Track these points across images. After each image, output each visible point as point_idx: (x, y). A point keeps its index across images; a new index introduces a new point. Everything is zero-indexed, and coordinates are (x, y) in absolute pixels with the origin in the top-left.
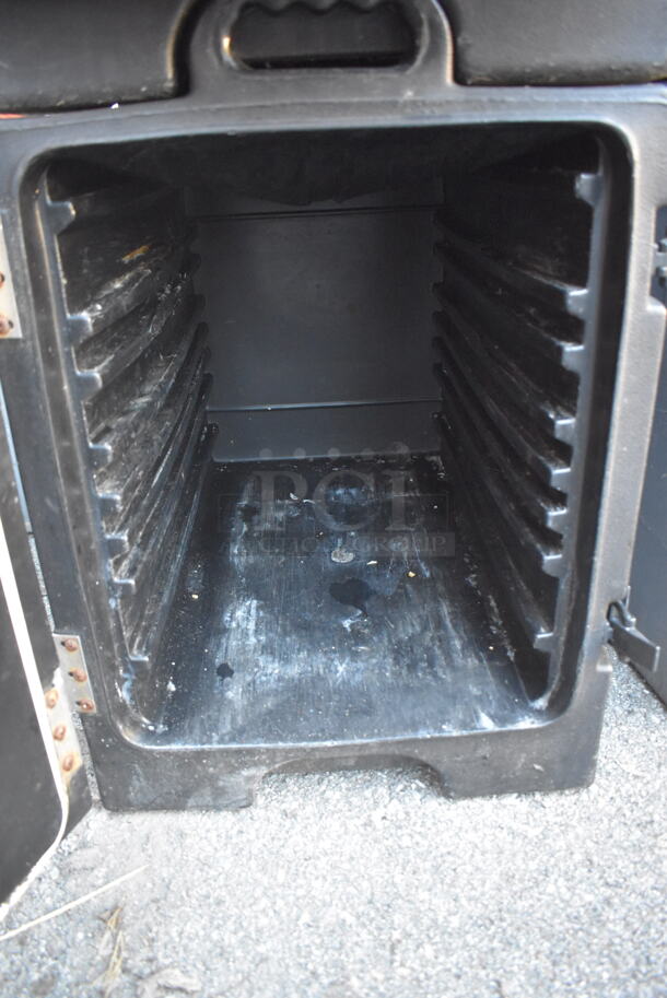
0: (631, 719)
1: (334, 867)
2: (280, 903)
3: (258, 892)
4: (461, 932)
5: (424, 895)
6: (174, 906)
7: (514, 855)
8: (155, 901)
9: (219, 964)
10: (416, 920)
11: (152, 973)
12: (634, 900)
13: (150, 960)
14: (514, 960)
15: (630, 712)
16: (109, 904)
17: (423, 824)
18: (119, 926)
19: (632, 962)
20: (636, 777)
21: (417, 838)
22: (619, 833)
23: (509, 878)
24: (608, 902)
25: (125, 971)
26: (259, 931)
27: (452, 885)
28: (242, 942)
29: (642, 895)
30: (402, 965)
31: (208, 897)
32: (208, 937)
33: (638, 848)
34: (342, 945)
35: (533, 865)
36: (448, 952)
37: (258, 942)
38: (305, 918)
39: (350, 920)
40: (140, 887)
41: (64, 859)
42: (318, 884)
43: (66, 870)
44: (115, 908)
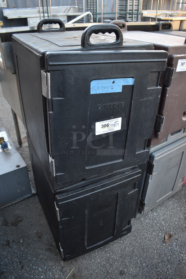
1: (99, 256)
2: (95, 265)
3: (91, 264)
4: (119, 259)
5: (112, 256)
6: (82, 271)
7: (121, 246)
8: (79, 271)
9: (92, 276)
10: (113, 260)
12: (137, 247)
14: (126, 260)
16: (72, 274)
17: (108, 246)
18: (77, 277)
19: (139, 256)
21: (108, 248)
22: (132, 238)
23: (121, 250)
24: (134, 248)
26: (94, 269)
27: (115, 253)
28: (93, 272)
29: (137, 246)
30: (114, 266)
31: (85, 268)
32: (88, 273)
33: (135, 240)
34: (106, 267)
35: (123, 247)
36: (118, 263)
37: (95, 271)
38: (99, 265)
39: (105, 263)
40: (75, 270)
41: (61, 271)
42: (98, 260)
43: (63, 273)
44: (74, 275)
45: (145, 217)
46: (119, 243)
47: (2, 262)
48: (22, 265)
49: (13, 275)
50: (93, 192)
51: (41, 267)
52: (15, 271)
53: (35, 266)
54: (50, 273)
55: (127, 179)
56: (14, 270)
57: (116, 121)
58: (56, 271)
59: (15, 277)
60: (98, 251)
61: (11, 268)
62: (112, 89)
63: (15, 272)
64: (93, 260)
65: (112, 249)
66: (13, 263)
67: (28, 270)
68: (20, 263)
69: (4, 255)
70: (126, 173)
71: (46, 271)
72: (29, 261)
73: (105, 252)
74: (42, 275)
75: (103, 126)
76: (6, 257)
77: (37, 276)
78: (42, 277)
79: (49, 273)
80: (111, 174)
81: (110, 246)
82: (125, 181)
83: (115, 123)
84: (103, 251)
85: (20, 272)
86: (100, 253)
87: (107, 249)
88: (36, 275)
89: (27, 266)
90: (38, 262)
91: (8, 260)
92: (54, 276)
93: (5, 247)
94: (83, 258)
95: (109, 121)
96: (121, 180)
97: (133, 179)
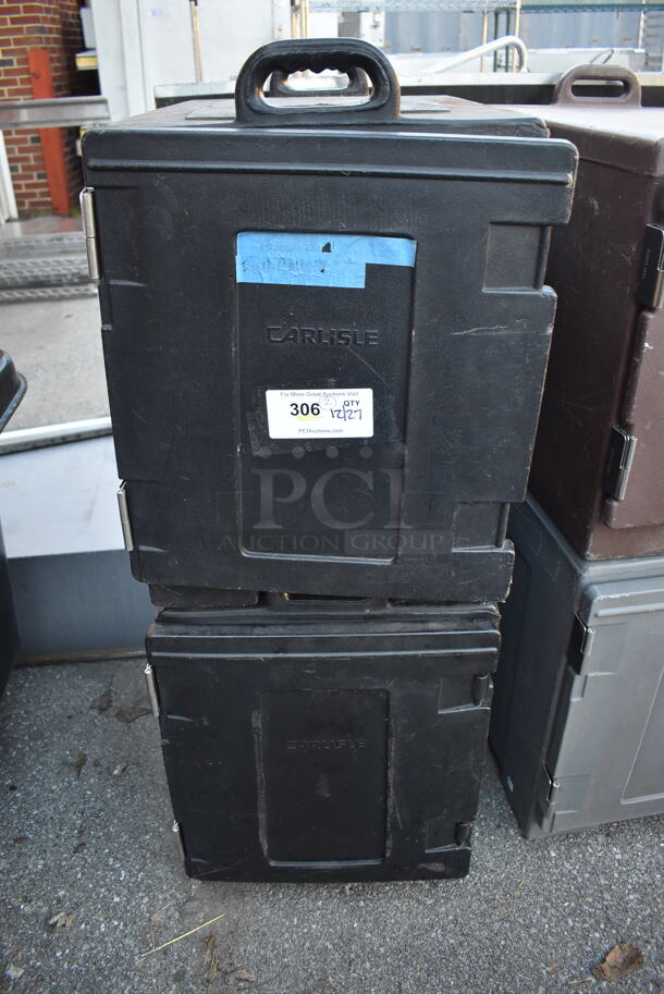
0: (497, 831)
1: (323, 916)
2: (295, 936)
3: (284, 930)
4: (385, 956)
5: (368, 935)
6: (240, 936)
7: (417, 915)
8: (232, 932)
9: (264, 968)
10: (363, 948)
11: (232, 972)
12: (475, 944)
13: (231, 964)
14: (410, 972)
15: (499, 827)
16: (207, 933)
17: (372, 894)
18: (214, 946)
19: (467, 977)
20: (491, 871)
21: (368, 902)
22: (475, 905)
23: (412, 928)
24: (461, 944)
25: (218, 970)
26: (284, 951)
27: (383, 930)
28: (276, 956)
29: (480, 941)
30: (354, 972)
31: (258, 931)
32: (258, 953)
33: (483, 915)
34: (325, 960)
35: (426, 921)
36: (377, 966)
37: (284, 957)
38: (307, 945)
39: (330, 947)
40: (223, 925)
41: (180, 907)
42: (314, 926)
43: (183, 914)
44: (211, 937)
45: (568, 849)
46: (418, 901)
47: (37, 809)
48: (83, 839)
49: (44, 859)
50: (281, 655)
51: (130, 871)
52: (54, 849)
53: (116, 859)
54: (146, 900)
55: (427, 647)
56: (56, 845)
57: (350, 398)
58: (165, 900)
59: (44, 865)
60: (330, 897)
61: (51, 836)
62: (323, 271)
63: (52, 852)
64: (295, 920)
65: (380, 909)
66: (62, 823)
67: (89, 861)
68: (81, 832)
69: (52, 791)
70: (432, 625)
71: (138, 886)
72: (108, 837)
73: (353, 910)
74: (118, 895)
75: (299, 410)
76: (54, 800)
77: (103, 890)
78: (117, 899)
79: (142, 898)
80: (373, 613)
81: (379, 900)
82: (421, 652)
83: (347, 408)
84: (346, 903)
85: (66, 859)
86: (330, 907)
87: (362, 903)
88: (102, 887)
89: (93, 850)
90: (129, 852)
91: (54, 809)
92: (152, 913)
93: (66, 769)
94: (268, 897)
95: (319, 394)
96: (400, 643)
97: (461, 657)
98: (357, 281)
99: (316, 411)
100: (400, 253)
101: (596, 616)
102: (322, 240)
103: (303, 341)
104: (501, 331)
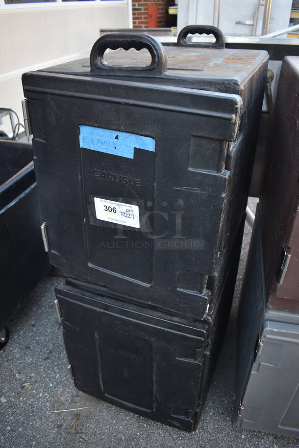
1: (127, 424)
2: (111, 428)
3: (108, 424)
5: (141, 440)
6: (90, 419)
7: (167, 440)
8: (87, 416)
9: (93, 437)
11: (80, 433)
13: (81, 430)
16: (78, 413)
17: (151, 423)
18: (78, 420)
20: (210, 433)
21: (148, 426)
25: (75, 430)
26: (104, 433)
27: (149, 441)
28: (100, 434)
31: (97, 420)
32: (94, 429)
34: (119, 443)
37: (103, 435)
38: (115, 434)
39: (123, 439)
40: (86, 412)
41: (72, 397)
42: (121, 427)
43: (72, 401)
44: (78, 415)
46: (170, 434)
47: (39, 337)
48: (50, 355)
49: (32, 358)
50: (106, 311)
51: (61, 375)
52: (38, 356)
53: (58, 368)
54: (61, 389)
55: (170, 328)
56: (39, 354)
57: (129, 209)
58: (68, 392)
59: (32, 361)
60: (133, 417)
61: (39, 350)
62: (115, 148)
63: (36, 356)
64: (115, 421)
65: (152, 431)
66: (45, 346)
67: (48, 365)
68: (50, 352)
69: (47, 332)
70: (175, 319)
71: (61, 383)
72: (59, 358)
73: (140, 427)
74: (52, 384)
75: (108, 209)
76: (46, 336)
77: (48, 379)
78: (51, 385)
79: (60, 388)
80: (152, 304)
81: (153, 426)
82: (167, 330)
83: (128, 213)
84: (139, 422)
85: (40, 362)
86: (131, 422)
87: (145, 425)
88: (48, 378)
89: (51, 361)
90: (64, 367)
91: (45, 339)
92: (61, 396)
93: (56, 324)
94: (108, 407)
95: (115, 204)
96: (158, 323)
97: (186, 337)
98: (130, 155)
99: (114, 211)
100: (149, 144)
101: (265, 337)
102: (115, 133)
103: (108, 178)
104: (198, 191)
